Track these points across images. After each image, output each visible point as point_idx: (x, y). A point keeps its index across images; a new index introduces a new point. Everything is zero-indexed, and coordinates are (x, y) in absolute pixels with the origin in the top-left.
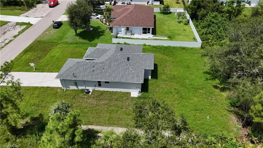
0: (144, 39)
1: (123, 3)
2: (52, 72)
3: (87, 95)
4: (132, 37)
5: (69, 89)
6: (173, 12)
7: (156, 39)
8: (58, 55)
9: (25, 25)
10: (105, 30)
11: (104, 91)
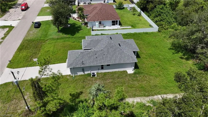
0: (115, 29)
1: (85, 3)
2: (54, 64)
3: (94, 77)
4: (105, 28)
5: (77, 75)
6: (125, 7)
7: (124, 29)
8: (51, 49)
9: (7, 28)
10: (81, 25)
11: (105, 72)
